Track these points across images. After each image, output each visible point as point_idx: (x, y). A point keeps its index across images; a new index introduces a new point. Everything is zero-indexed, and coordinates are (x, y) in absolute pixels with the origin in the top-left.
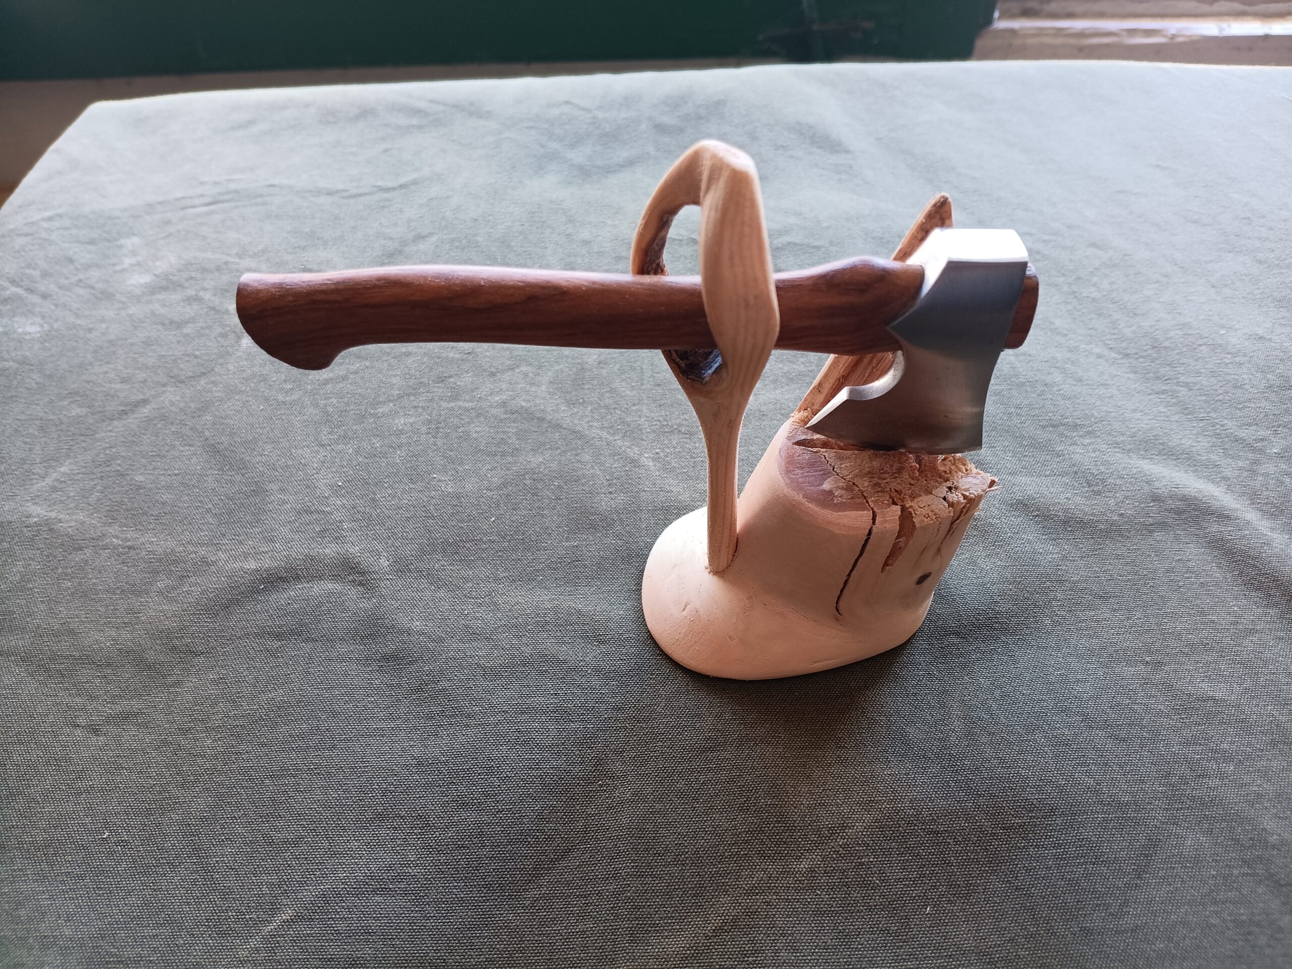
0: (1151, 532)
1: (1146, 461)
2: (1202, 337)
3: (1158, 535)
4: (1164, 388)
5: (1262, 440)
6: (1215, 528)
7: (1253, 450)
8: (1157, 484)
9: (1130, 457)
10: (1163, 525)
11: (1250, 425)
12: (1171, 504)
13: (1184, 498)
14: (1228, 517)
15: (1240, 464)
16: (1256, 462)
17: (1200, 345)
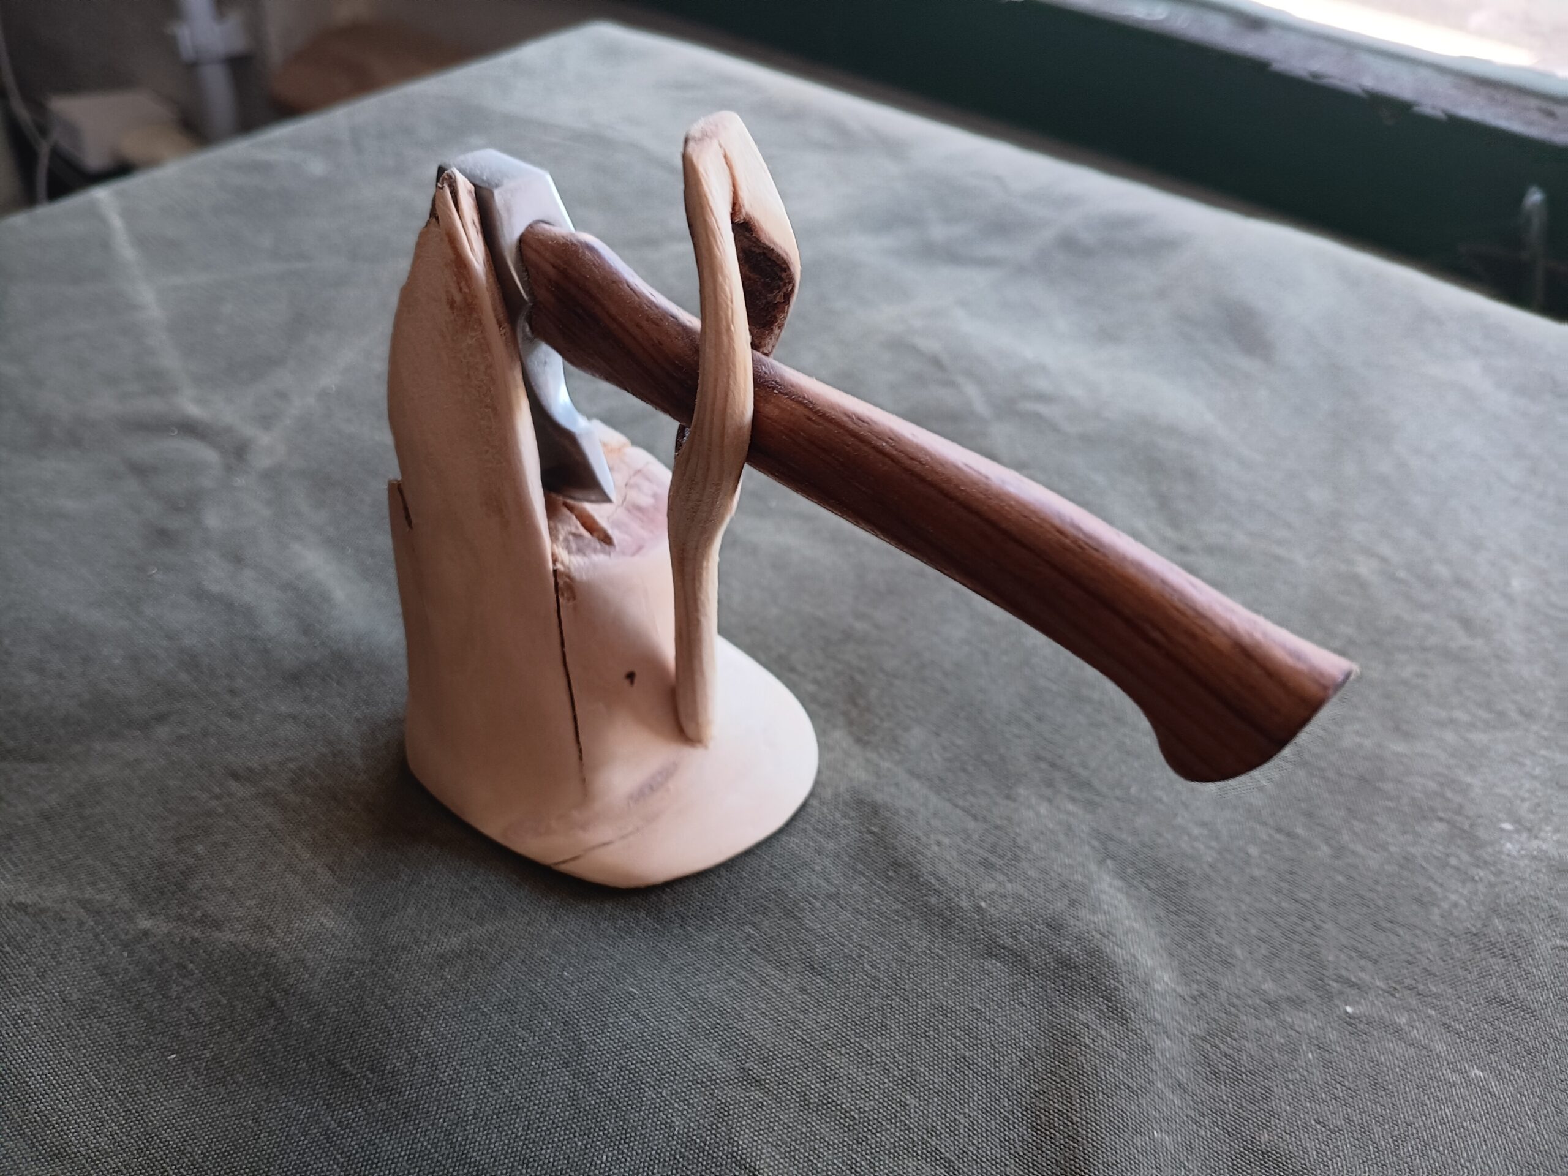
0: (990, 954)
1: (1119, 883)
2: (1459, 810)
3: (990, 964)
4: (1300, 831)
5: (1353, 985)
6: (1085, 1016)
7: (1318, 985)
8: (1083, 913)
9: (1101, 863)
10: (1017, 959)
11: (1362, 955)
12: (1066, 946)
13: (1095, 954)
14: (1124, 1020)
15: (1268, 986)
16: (1297, 1003)
17: (1441, 819)
